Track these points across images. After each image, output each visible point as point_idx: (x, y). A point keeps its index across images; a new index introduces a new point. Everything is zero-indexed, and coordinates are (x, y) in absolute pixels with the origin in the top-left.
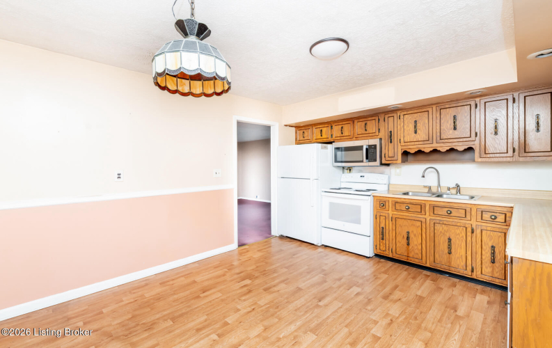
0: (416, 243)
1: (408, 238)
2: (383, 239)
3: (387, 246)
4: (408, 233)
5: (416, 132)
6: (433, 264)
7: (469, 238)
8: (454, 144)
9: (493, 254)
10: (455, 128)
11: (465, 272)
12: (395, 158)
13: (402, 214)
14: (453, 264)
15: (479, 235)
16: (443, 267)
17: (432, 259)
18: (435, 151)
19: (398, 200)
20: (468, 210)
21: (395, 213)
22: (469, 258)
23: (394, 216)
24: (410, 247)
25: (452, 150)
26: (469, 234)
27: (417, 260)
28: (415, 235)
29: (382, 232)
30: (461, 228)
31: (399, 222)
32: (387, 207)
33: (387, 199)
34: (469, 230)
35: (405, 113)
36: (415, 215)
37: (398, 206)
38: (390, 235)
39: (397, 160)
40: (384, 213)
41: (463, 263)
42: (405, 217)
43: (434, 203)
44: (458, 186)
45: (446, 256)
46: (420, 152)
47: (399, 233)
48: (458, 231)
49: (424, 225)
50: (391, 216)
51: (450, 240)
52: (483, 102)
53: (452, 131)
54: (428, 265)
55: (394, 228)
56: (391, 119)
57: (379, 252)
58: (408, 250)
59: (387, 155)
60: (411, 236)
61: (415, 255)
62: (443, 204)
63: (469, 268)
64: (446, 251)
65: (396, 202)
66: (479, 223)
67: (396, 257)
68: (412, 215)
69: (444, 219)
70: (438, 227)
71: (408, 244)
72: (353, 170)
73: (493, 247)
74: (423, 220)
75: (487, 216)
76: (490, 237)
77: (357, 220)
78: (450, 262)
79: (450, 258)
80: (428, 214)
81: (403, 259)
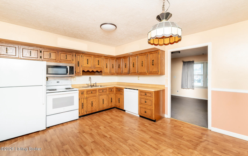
0: (94, 104)
1: (92, 104)
2: (82, 108)
3: (84, 110)
4: (92, 102)
5: (88, 64)
7: (107, 97)
8: (98, 69)
12: (80, 73)
15: (109, 96)
16: (102, 109)
17: (99, 108)
18: (93, 71)
20: (107, 89)
21: (87, 95)
22: (107, 103)
23: (87, 97)
25: (97, 71)
27: (95, 111)
29: (82, 105)
31: (89, 99)
32: (84, 94)
33: (84, 90)
34: (107, 95)
35: (84, 55)
37: (88, 93)
38: (85, 106)
39: (81, 74)
40: (83, 96)
41: (106, 105)
42: (91, 96)
43: (99, 89)
46: (88, 71)
47: (89, 103)
48: (105, 96)
49: (97, 97)
50: (85, 97)
51: (103, 100)
53: (98, 65)
55: (87, 102)
56: (78, 56)
57: (81, 114)
58: (92, 109)
59: (76, 72)
60: (93, 102)
64: (102, 103)
65: (88, 91)
66: (109, 93)
67: (88, 113)
68: (93, 95)
69: (102, 93)
70: (100, 97)
71: (92, 106)
72: (49, 79)
73: (111, 98)
74: (96, 95)
75: (110, 90)
76: (111, 96)
77: (72, 104)
78: (103, 107)
79: (103, 105)
80: (97, 93)
81: (90, 112)
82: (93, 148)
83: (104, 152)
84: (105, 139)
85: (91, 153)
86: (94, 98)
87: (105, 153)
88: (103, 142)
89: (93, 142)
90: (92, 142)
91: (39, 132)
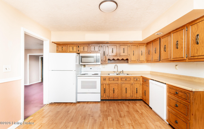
0: (116, 92)
1: (114, 91)
2: (105, 93)
3: (106, 95)
4: (114, 89)
5: (113, 52)
6: (122, 98)
7: (131, 87)
8: (124, 57)
9: (137, 91)
10: (124, 52)
11: (130, 98)
12: (106, 61)
13: (112, 82)
14: (127, 96)
15: (133, 86)
16: (124, 98)
17: (121, 96)
18: (118, 59)
19: (110, 77)
20: (131, 78)
21: (109, 82)
22: (131, 93)
23: (109, 83)
24: (114, 94)
25: (123, 59)
26: (131, 86)
27: (117, 98)
28: (116, 89)
29: (105, 90)
30: (129, 84)
31: (111, 85)
32: (106, 80)
33: (106, 77)
34: (131, 84)
35: (109, 45)
36: (116, 82)
37: (110, 80)
38: (107, 91)
40: (105, 82)
41: (130, 95)
42: (113, 83)
43: (122, 77)
44: (123, 71)
45: (125, 94)
46: (114, 59)
47: (111, 89)
48: (128, 85)
49: (119, 85)
50: (107, 83)
51: (126, 88)
52: (130, 45)
53: (123, 53)
54: (120, 99)
55: (109, 88)
57: (103, 98)
58: (114, 95)
60: (115, 89)
61: (116, 96)
62: (124, 77)
63: (131, 96)
64: (125, 92)
66: (133, 82)
67: (110, 98)
68: (115, 82)
69: (125, 82)
70: (123, 85)
71: (114, 93)
72: (86, 66)
73: (137, 88)
74: (119, 83)
75: (135, 79)
76: (136, 86)
77: (95, 87)
78: (126, 96)
79: (126, 95)
80: (120, 81)
81: (112, 99)
82: (126, 115)
83: (132, 120)
84: (137, 113)
85: (123, 117)
86: (115, 85)
87: (133, 122)
88: (134, 114)
89: (128, 111)
90: (126, 111)
91: (73, 103)
